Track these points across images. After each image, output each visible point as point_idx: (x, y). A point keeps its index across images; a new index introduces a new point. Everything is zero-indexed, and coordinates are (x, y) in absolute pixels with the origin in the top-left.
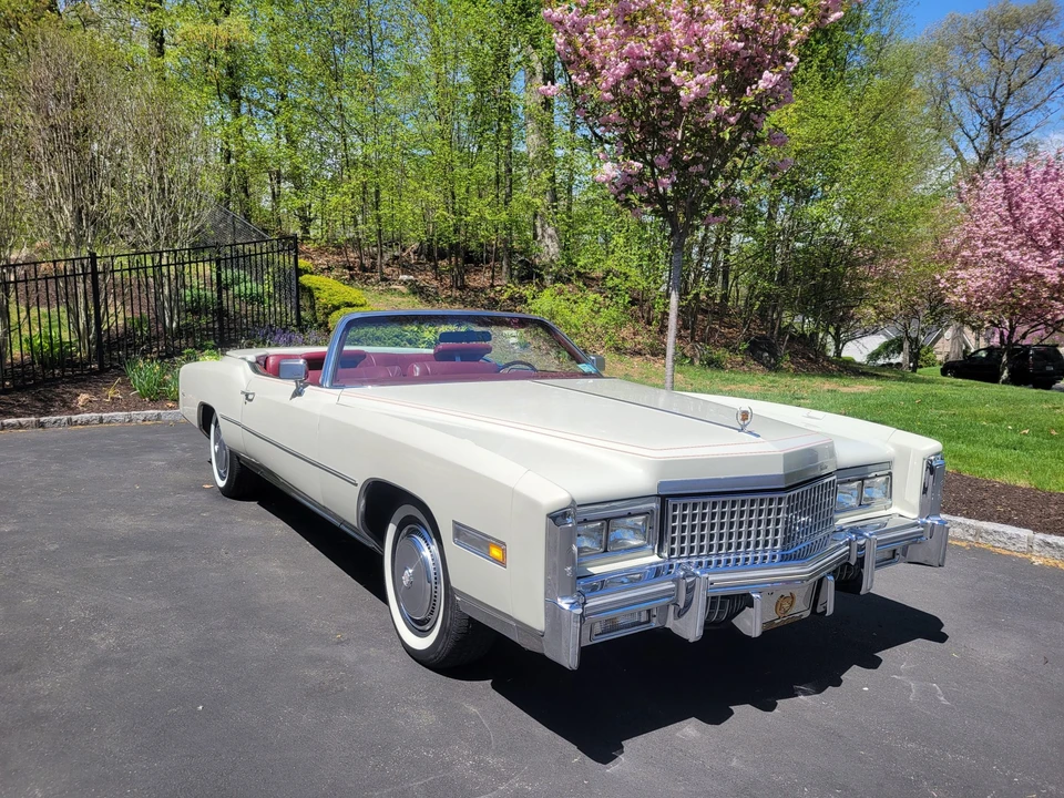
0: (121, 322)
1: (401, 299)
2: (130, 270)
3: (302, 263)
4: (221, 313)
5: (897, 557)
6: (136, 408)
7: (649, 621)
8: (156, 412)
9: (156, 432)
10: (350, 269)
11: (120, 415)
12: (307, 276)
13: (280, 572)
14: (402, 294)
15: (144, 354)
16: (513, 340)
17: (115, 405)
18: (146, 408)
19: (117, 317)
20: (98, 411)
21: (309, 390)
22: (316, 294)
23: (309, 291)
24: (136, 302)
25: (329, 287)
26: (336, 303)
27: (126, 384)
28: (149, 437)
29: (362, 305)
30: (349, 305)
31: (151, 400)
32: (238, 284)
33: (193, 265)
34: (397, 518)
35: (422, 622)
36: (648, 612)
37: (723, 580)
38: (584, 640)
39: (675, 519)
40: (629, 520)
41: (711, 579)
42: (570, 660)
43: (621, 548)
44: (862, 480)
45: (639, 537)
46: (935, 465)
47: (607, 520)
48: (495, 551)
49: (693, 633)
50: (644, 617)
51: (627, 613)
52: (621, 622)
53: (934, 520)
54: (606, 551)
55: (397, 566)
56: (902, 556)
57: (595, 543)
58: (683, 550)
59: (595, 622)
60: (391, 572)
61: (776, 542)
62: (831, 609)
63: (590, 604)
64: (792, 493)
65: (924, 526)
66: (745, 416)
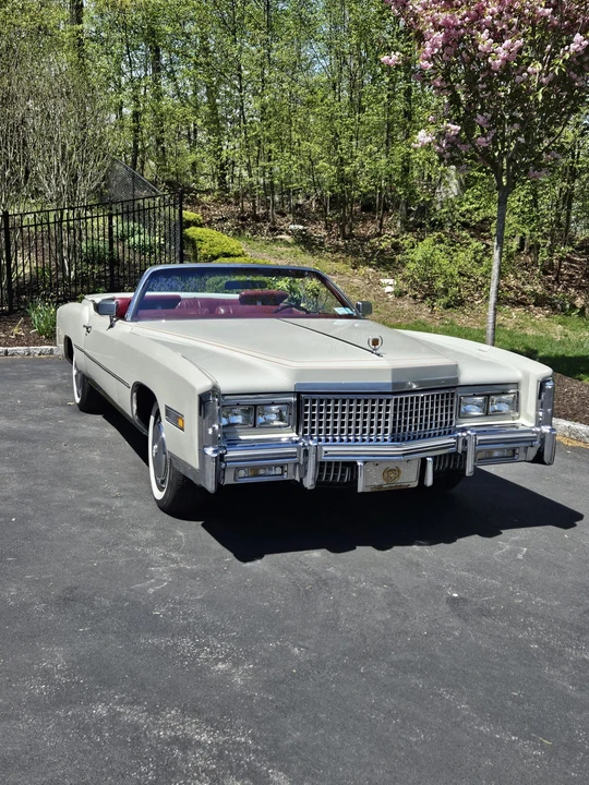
0: (27, 271)
1: (284, 249)
2: (36, 225)
3: (189, 215)
4: (114, 262)
5: (516, 457)
6: (35, 344)
7: (282, 475)
8: (50, 347)
9: (47, 363)
10: (243, 219)
11: (21, 349)
12: (192, 228)
13: (97, 458)
14: (287, 244)
15: (43, 297)
16: (389, 289)
17: (18, 341)
18: (42, 344)
19: (25, 266)
20: (5, 345)
21: (119, 323)
22: (199, 245)
23: (192, 242)
24: (47, 253)
25: (210, 238)
26: (215, 253)
27: (28, 323)
28: (41, 368)
29: (239, 255)
30: (227, 255)
31: (47, 338)
32: (133, 236)
33: (89, 220)
34: (154, 412)
35: (163, 482)
36: (282, 467)
37: (335, 450)
38: (229, 479)
39: (306, 409)
40: (274, 408)
41: (325, 449)
42: (211, 487)
43: (267, 426)
44: (489, 395)
45: (281, 420)
46: (549, 386)
47: (255, 406)
48: (180, 422)
49: (309, 483)
50: (279, 471)
51: (264, 467)
52: (262, 472)
53: (546, 429)
54: (255, 426)
55: (153, 445)
56: (522, 456)
57: (246, 420)
58: (313, 431)
59: (238, 469)
60: (152, 450)
61: (386, 431)
62: (429, 481)
63: (229, 454)
64: (399, 397)
65: (537, 432)
66: (375, 342)
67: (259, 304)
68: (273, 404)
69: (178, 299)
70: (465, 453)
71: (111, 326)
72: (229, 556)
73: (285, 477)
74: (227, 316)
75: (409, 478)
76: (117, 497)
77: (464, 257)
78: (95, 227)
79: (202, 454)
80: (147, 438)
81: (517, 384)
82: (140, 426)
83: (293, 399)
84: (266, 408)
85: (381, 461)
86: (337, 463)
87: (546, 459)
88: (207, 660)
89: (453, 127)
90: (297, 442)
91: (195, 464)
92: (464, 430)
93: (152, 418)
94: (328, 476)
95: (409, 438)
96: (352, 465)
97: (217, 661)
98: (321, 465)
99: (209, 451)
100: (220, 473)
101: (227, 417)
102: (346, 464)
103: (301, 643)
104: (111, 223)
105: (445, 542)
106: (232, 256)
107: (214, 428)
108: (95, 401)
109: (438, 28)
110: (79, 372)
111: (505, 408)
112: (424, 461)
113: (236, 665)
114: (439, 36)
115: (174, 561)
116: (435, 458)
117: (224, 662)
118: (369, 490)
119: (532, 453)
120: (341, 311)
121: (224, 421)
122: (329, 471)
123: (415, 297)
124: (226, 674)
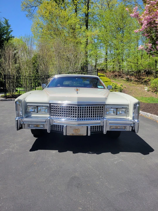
7: (42, 127)
12: (101, 77)
16: (146, 90)
26: (104, 81)
37: (57, 122)
41: (54, 121)
43: (41, 113)
44: (117, 108)
47: (37, 106)
53: (136, 121)
56: (128, 129)
58: (54, 115)
59: (29, 124)
61: (76, 117)
62: (89, 135)
63: (24, 120)
64: (80, 106)
65: (132, 122)
66: (77, 90)
68: (43, 106)
70: (103, 126)
75: (83, 133)
81: (128, 105)
83: (49, 105)
85: (73, 126)
87: (136, 131)
99: (17, 118)
106: (108, 82)
111: (123, 113)
112: (87, 127)
116: (91, 127)
118: (69, 135)
120: (99, 87)
123: (152, 91)
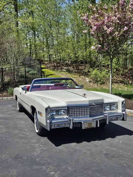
0: (7, 80)
1: (64, 73)
2: (9, 70)
4: (26, 77)
5: (118, 119)
6: (9, 97)
8: (12, 97)
9: (12, 101)
10: (55, 67)
11: (6, 98)
12: (43, 69)
13: (23, 123)
14: (65, 72)
15: (10, 86)
16: (88, 81)
17: (5, 96)
18: (10, 96)
19: (6, 79)
20: (2, 97)
22: (45, 73)
23: (43, 72)
24: (11, 76)
25: (47, 71)
26: (48, 74)
27: (7, 92)
28: (10, 102)
29: (54, 75)
30: (51, 75)
31: (11, 95)
32: (30, 71)
33: (20, 69)
34: (35, 112)
35: (38, 128)
36: (65, 124)
37: (77, 120)
38: (53, 127)
39: (70, 110)
40: (62, 110)
41: (74, 119)
42: (49, 129)
43: (61, 115)
44: (111, 105)
45: (64, 113)
46: (124, 103)
47: (58, 110)
48: (41, 114)
49: (71, 127)
50: (64, 125)
51: (61, 124)
52: (60, 125)
53: (124, 113)
54: (58, 115)
55: (35, 120)
56: (119, 119)
57: (56, 113)
58: (71, 115)
59: (55, 125)
60: (35, 121)
61: (88, 115)
62: (98, 126)
63: (53, 122)
64: (90, 107)
65: (122, 113)
66: (85, 95)
67: (58, 86)
68: (62, 109)
69: (40, 86)
70: (106, 119)
71: (26, 93)
72: (53, 145)
73: (66, 126)
74: (52, 89)
75: (94, 125)
76: (27, 132)
77: (104, 73)
78: (22, 70)
79: (47, 122)
80: (34, 118)
81: (117, 103)
82: (33, 115)
83: (67, 108)
84: (61, 110)
85: (87, 122)
86: (77, 123)
87: (125, 120)
88: (49, 171)
89: (100, 46)
90: (68, 118)
91: (45, 124)
92: (106, 113)
93: (35, 113)
94: (75, 126)
95: (93, 116)
96: (81, 123)
97: (51, 171)
98: (74, 123)
99: (48, 121)
100: (51, 126)
101: (52, 113)
102: (79, 123)
103: (70, 166)
104: (25, 69)
105: (103, 140)
106: (52, 75)
107: (49, 116)
108: (22, 109)
109: (95, 25)
110: (19, 103)
111: (115, 108)
112: (97, 121)
113: (56, 172)
114: (95, 27)
115: (41, 147)
116: (99, 120)
117: (53, 172)
118: (85, 128)
119: (122, 118)
120: (77, 87)
121: (51, 114)
122: (75, 124)
123: (93, 82)
124: (54, 175)
